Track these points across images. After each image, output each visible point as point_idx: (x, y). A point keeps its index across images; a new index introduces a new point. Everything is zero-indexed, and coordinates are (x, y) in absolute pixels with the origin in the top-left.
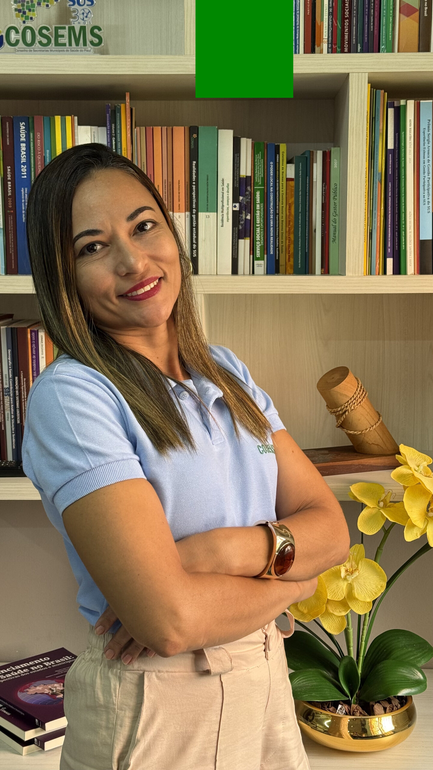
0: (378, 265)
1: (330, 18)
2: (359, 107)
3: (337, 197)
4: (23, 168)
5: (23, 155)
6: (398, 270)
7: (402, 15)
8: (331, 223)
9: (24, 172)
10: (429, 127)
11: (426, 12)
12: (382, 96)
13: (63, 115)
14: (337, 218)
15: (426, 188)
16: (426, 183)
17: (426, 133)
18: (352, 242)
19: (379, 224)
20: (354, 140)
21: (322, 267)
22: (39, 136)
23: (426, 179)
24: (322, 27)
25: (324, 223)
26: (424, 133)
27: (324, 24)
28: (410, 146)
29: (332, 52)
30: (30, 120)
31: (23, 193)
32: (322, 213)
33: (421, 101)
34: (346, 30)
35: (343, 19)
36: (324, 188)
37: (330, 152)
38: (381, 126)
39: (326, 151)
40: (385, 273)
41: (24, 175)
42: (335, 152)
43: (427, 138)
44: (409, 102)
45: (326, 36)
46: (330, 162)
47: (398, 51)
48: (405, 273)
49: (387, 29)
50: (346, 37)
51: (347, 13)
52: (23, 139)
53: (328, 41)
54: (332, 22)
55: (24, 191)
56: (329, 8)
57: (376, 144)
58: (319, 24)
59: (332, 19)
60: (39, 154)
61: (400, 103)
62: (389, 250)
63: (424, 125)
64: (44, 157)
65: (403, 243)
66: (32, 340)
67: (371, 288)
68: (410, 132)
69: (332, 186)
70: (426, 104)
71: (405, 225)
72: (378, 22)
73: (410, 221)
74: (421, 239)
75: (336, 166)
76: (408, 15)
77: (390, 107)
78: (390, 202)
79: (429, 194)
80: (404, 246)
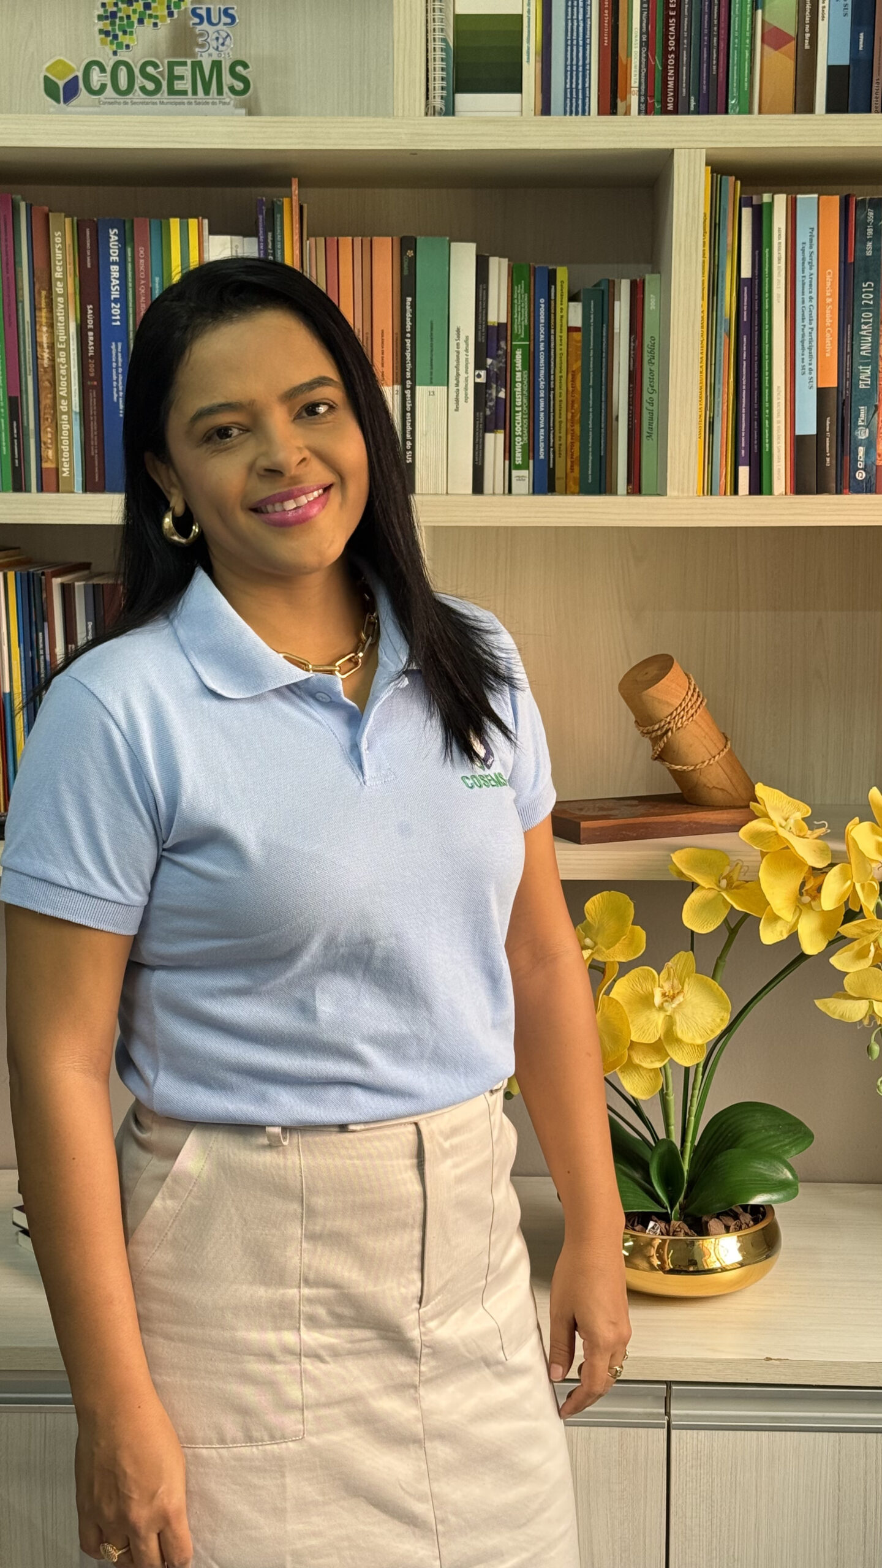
0: (723, 479)
1: (644, 51)
2: (690, 207)
3: (656, 361)
4: (114, 308)
5: (114, 286)
6: (758, 487)
7: (766, 47)
8: (645, 405)
9: (116, 316)
10: (811, 240)
11: (807, 41)
12: (733, 187)
13: (184, 216)
14: (655, 396)
15: (807, 345)
16: (807, 338)
17: (807, 250)
18: (676, 438)
19: (725, 408)
20: (683, 263)
21: (629, 481)
22: (142, 252)
23: (807, 331)
24: (629, 66)
25: (632, 405)
26: (803, 250)
27: (633, 61)
28: (779, 272)
29: (647, 113)
30: (127, 226)
31: (114, 353)
32: (629, 388)
33: (799, 196)
34: (671, 73)
35: (666, 53)
36: (632, 344)
37: (643, 282)
38: (729, 238)
39: (636, 281)
40: (735, 491)
41: (115, 321)
42: (651, 282)
43: (808, 259)
44: (776, 197)
45: (635, 82)
46: (643, 299)
47: (760, 112)
48: (771, 493)
49: (740, 70)
50: (671, 84)
51: (672, 43)
52: (114, 257)
53: (640, 91)
54: (647, 58)
55: (117, 347)
56: (641, 33)
57: (720, 271)
58: (624, 62)
59: (646, 53)
60: (143, 284)
61: (762, 198)
62: (743, 452)
63: (802, 237)
64: (151, 288)
65: (767, 441)
67: (710, 517)
68: (779, 249)
69: (647, 341)
70: (807, 200)
71: (770, 408)
72: (725, 58)
73: (779, 403)
74: (797, 433)
75: (653, 307)
76: (777, 47)
77: (745, 206)
78: (744, 370)
79: (811, 357)
80: (767, 445)
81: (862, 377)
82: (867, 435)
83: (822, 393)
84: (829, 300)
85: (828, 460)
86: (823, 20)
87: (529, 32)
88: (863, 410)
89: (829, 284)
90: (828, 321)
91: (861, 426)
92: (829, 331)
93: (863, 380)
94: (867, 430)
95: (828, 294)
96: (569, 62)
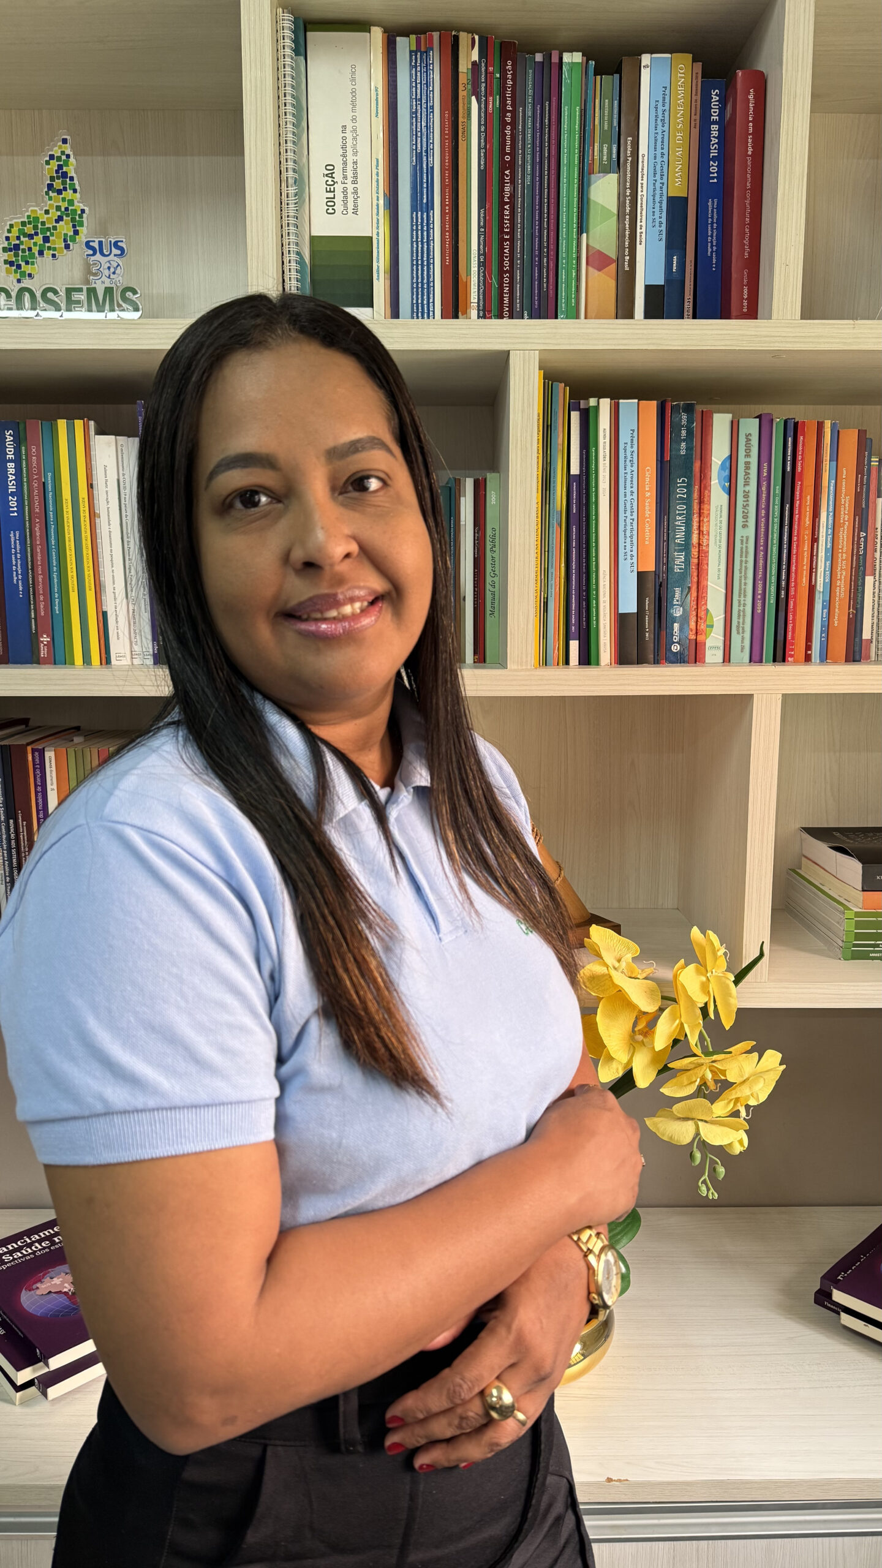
0: (556, 651)
1: (482, 271)
2: (526, 405)
3: (496, 549)
4: (12, 500)
5: (11, 481)
6: (587, 658)
7: (590, 269)
8: (488, 587)
9: (13, 507)
10: (632, 441)
11: (626, 263)
12: (562, 392)
13: (70, 418)
14: (496, 579)
15: (628, 534)
16: (629, 527)
17: (629, 449)
18: (516, 616)
19: (558, 589)
20: (519, 459)
21: (475, 653)
22: (34, 450)
23: (629, 521)
24: (468, 283)
25: (477, 587)
26: (625, 450)
27: (472, 279)
28: (604, 469)
29: (484, 317)
30: (21, 427)
31: (12, 540)
32: (474, 572)
33: (621, 401)
34: (506, 290)
35: (501, 272)
36: (476, 535)
37: (485, 479)
38: (559, 438)
39: (478, 479)
40: (567, 662)
41: (13, 512)
42: (491, 477)
43: (629, 458)
44: (601, 400)
45: (474, 298)
46: (485, 495)
47: (586, 318)
48: (598, 664)
49: (568, 286)
50: (506, 301)
51: (507, 263)
52: (10, 456)
53: (478, 306)
54: (484, 276)
55: (15, 536)
56: (479, 255)
57: (552, 467)
58: (465, 280)
59: (484, 272)
60: (36, 479)
61: (589, 403)
62: (573, 628)
63: (624, 437)
64: (44, 483)
65: (594, 618)
66: (34, 765)
67: (547, 687)
68: (604, 449)
69: (489, 532)
70: (628, 405)
71: (597, 589)
72: (555, 278)
73: (604, 585)
74: (620, 612)
75: (494, 502)
76: (600, 269)
77: (573, 410)
78: (574, 556)
79: (632, 544)
80: (595, 622)
81: (677, 562)
82: (681, 613)
83: (641, 576)
84: (648, 494)
85: (647, 635)
86: (640, 244)
87: (378, 252)
88: (678, 591)
89: (648, 480)
90: (647, 513)
91: (675, 605)
92: (648, 522)
93: (677, 565)
94: (681, 609)
95: (647, 489)
96: (415, 281)
